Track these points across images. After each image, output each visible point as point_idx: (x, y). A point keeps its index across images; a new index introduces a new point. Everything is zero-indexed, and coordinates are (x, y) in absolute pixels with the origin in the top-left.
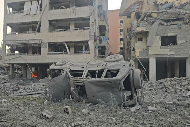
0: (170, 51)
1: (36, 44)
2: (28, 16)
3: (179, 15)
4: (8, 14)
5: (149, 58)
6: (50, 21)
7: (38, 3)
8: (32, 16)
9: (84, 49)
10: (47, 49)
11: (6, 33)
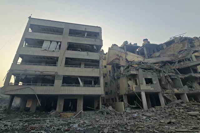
0: (151, 87)
1: (51, 75)
2: (46, 51)
3: (151, 67)
4: (24, 46)
5: (141, 92)
6: (66, 58)
7: (58, 44)
8: (50, 52)
9: (93, 83)
10: (61, 81)
11: (17, 63)
